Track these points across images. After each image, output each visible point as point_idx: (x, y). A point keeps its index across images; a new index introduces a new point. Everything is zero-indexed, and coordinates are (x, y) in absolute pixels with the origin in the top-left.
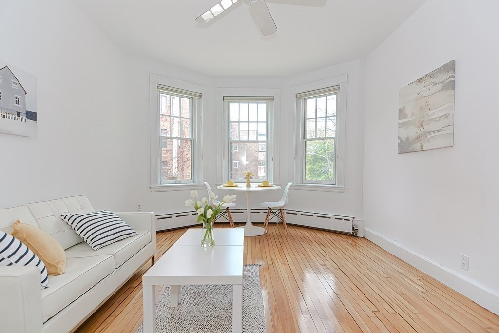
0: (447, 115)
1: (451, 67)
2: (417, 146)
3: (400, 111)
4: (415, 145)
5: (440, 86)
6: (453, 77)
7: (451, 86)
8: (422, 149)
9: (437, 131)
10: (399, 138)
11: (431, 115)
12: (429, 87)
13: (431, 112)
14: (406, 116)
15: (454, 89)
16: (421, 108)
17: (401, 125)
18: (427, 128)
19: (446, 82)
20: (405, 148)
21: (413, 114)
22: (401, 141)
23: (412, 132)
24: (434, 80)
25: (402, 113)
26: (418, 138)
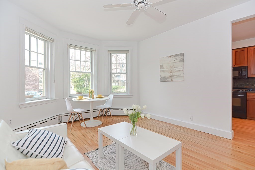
0: (182, 70)
1: (182, 55)
2: (170, 79)
3: (160, 66)
4: (168, 79)
5: (179, 60)
6: (183, 58)
7: (183, 61)
8: (172, 81)
9: (178, 75)
10: (160, 76)
11: (175, 69)
12: (174, 60)
13: (175, 68)
14: (163, 68)
15: (184, 62)
16: (171, 67)
17: (161, 72)
18: (173, 74)
19: (181, 59)
20: (163, 80)
21: (167, 68)
22: (162, 77)
23: (167, 75)
24: (176, 58)
25: (161, 67)
26: (170, 77)
